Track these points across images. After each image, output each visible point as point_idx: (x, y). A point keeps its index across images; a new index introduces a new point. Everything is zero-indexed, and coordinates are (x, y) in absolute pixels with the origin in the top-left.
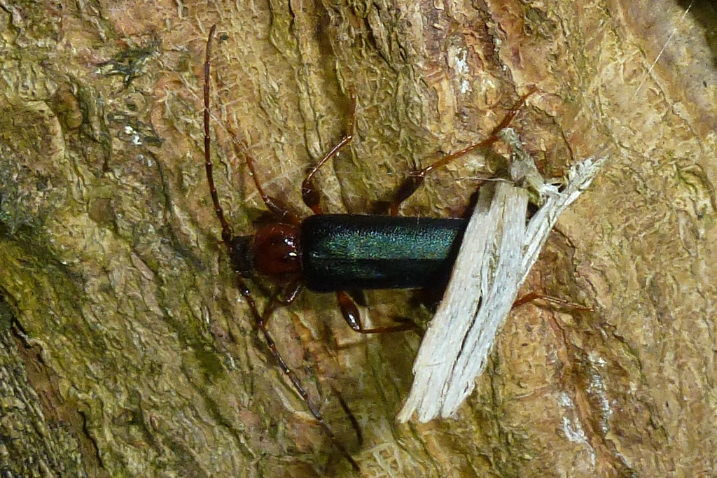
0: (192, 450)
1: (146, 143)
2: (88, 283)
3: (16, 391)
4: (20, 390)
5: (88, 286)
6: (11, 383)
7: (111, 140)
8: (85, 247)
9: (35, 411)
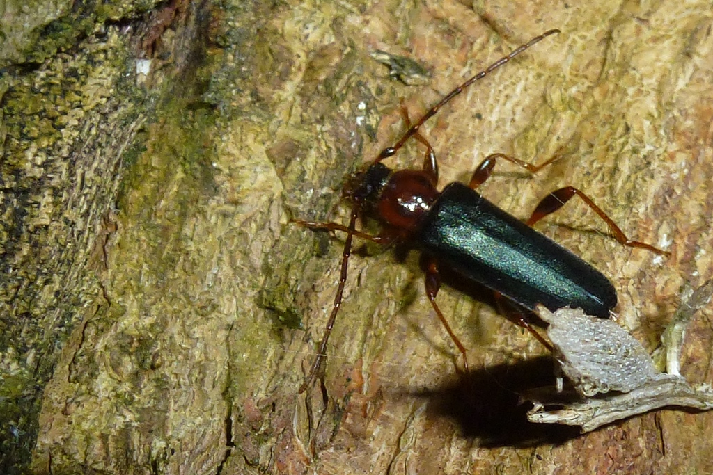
0: (172, 404)
1: (364, 130)
2: (216, 197)
3: (87, 212)
4: (91, 213)
5: (213, 199)
6: (90, 203)
7: (343, 100)
8: (242, 167)
9: (88, 239)
